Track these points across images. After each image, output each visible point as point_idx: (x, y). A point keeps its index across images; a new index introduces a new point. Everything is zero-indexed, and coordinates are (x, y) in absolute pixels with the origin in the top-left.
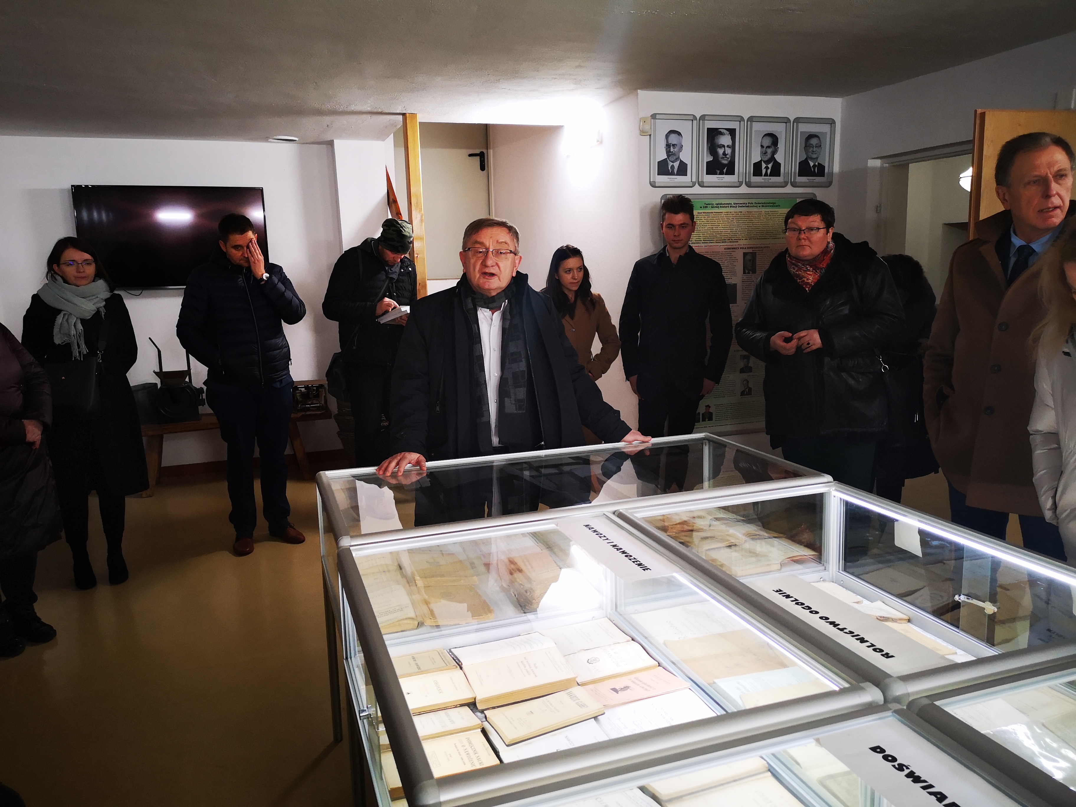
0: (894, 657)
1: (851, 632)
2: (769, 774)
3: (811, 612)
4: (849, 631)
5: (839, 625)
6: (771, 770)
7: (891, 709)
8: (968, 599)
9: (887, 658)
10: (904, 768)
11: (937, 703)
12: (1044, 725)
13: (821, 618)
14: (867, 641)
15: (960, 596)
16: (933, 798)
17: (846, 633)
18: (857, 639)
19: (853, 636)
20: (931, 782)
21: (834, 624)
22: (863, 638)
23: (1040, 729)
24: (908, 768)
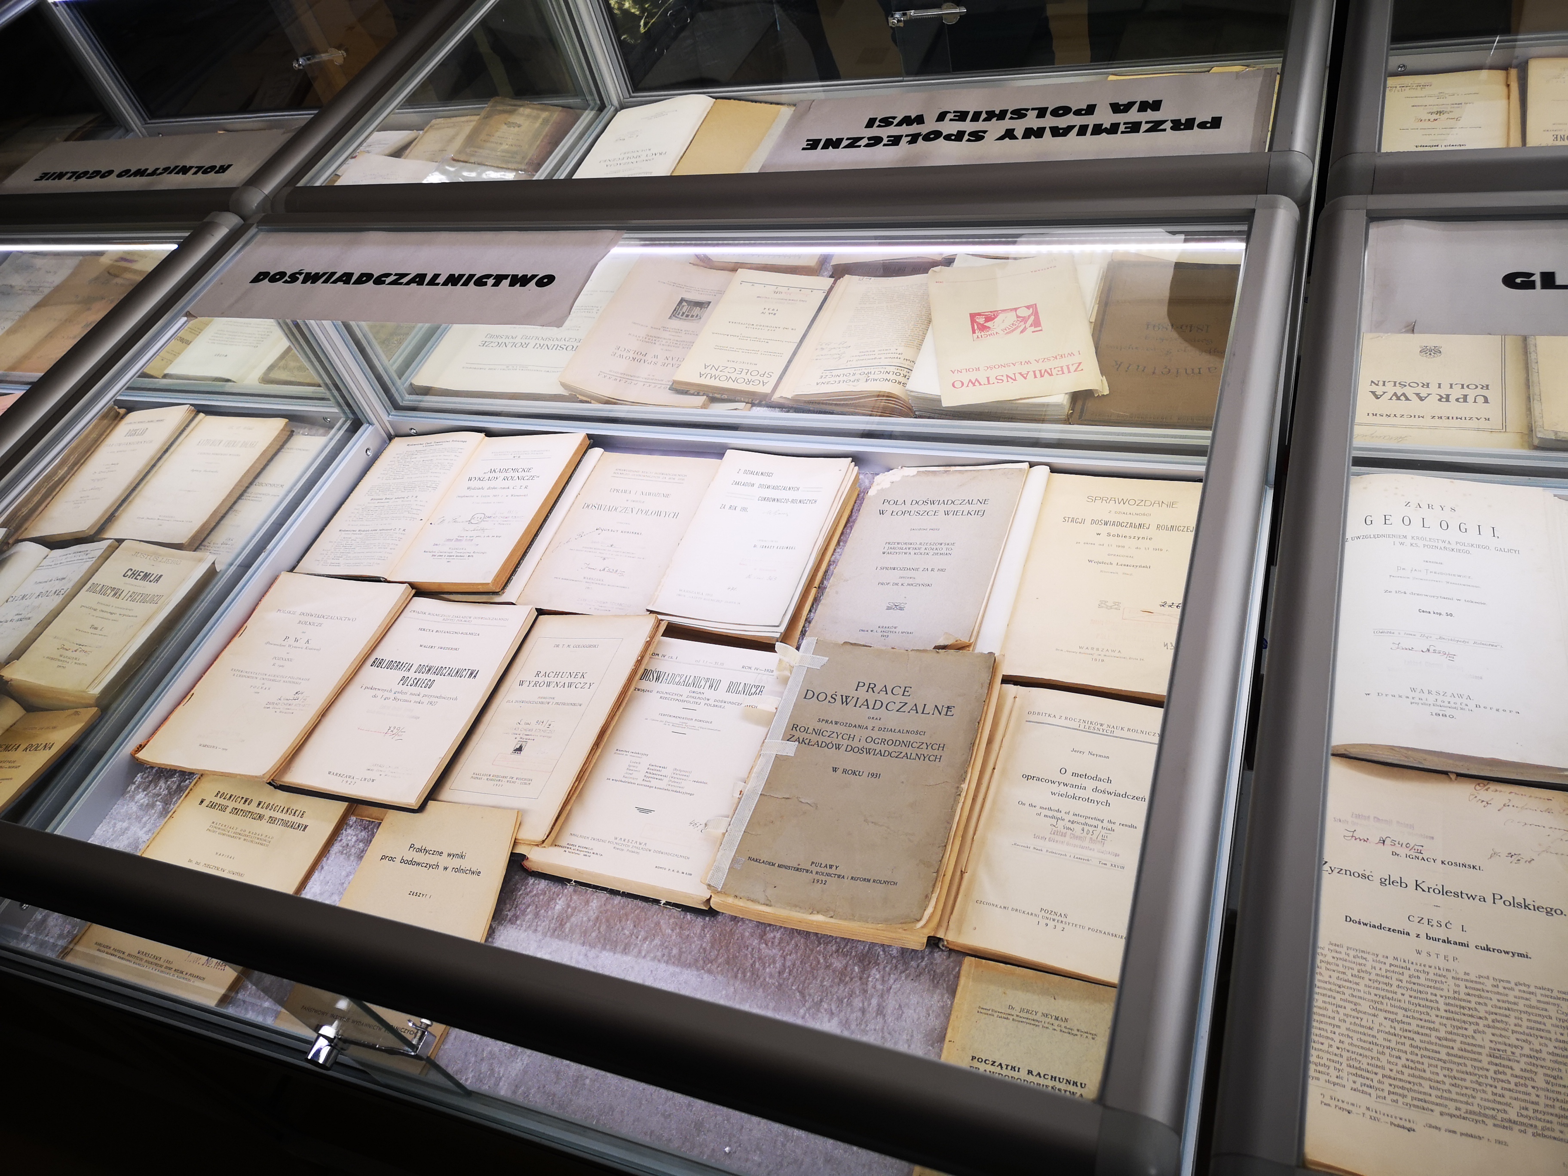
0: (231, 165)
1: (166, 170)
2: (202, 415)
3: (103, 176)
4: (163, 169)
5: (147, 169)
6: (201, 409)
7: (253, 224)
8: (309, 59)
9: (223, 172)
10: (298, 276)
11: (301, 184)
12: (454, 160)
13: (119, 175)
14: (191, 168)
15: (298, 61)
16: (340, 284)
17: (160, 174)
18: (177, 173)
19: (170, 173)
20: (330, 271)
21: (140, 173)
22: (184, 167)
23: (453, 166)
24: (301, 274)
